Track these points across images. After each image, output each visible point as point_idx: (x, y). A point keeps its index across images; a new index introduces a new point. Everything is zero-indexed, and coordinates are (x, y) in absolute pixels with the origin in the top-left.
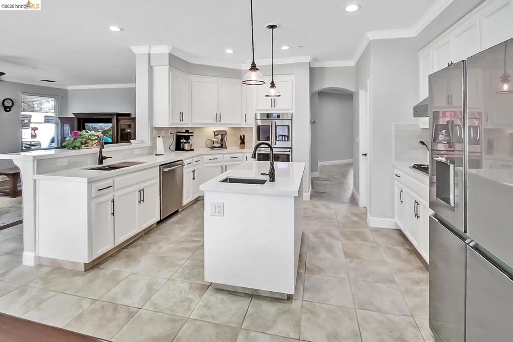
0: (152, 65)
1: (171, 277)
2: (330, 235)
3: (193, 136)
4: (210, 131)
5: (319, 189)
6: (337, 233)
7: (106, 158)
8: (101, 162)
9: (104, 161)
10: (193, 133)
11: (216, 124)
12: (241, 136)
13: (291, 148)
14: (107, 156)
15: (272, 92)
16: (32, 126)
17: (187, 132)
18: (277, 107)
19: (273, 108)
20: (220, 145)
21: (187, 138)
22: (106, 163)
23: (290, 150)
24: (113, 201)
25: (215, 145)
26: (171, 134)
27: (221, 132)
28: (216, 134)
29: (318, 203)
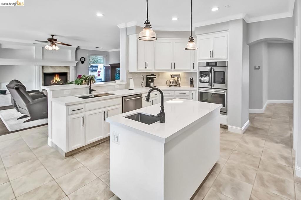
0: (128, 34)
1: (100, 177)
2: (245, 175)
3: (156, 78)
4: (168, 75)
5: (257, 125)
6: (253, 175)
7: (93, 90)
8: (90, 93)
9: (92, 92)
10: (156, 76)
11: (172, 70)
12: (190, 78)
13: (227, 89)
14: (94, 89)
15: (191, 45)
16: (98, 70)
17: (153, 75)
18: (215, 57)
19: (212, 58)
20: (175, 84)
21: (152, 79)
22: (93, 93)
23: (226, 90)
24: (83, 118)
25: (172, 84)
26: (142, 76)
27: (176, 75)
28: (172, 77)
29: (249, 138)
